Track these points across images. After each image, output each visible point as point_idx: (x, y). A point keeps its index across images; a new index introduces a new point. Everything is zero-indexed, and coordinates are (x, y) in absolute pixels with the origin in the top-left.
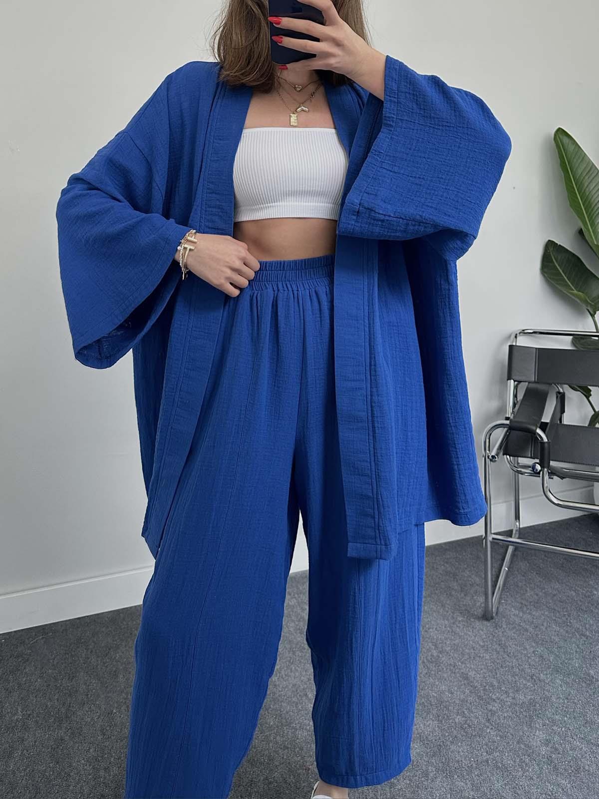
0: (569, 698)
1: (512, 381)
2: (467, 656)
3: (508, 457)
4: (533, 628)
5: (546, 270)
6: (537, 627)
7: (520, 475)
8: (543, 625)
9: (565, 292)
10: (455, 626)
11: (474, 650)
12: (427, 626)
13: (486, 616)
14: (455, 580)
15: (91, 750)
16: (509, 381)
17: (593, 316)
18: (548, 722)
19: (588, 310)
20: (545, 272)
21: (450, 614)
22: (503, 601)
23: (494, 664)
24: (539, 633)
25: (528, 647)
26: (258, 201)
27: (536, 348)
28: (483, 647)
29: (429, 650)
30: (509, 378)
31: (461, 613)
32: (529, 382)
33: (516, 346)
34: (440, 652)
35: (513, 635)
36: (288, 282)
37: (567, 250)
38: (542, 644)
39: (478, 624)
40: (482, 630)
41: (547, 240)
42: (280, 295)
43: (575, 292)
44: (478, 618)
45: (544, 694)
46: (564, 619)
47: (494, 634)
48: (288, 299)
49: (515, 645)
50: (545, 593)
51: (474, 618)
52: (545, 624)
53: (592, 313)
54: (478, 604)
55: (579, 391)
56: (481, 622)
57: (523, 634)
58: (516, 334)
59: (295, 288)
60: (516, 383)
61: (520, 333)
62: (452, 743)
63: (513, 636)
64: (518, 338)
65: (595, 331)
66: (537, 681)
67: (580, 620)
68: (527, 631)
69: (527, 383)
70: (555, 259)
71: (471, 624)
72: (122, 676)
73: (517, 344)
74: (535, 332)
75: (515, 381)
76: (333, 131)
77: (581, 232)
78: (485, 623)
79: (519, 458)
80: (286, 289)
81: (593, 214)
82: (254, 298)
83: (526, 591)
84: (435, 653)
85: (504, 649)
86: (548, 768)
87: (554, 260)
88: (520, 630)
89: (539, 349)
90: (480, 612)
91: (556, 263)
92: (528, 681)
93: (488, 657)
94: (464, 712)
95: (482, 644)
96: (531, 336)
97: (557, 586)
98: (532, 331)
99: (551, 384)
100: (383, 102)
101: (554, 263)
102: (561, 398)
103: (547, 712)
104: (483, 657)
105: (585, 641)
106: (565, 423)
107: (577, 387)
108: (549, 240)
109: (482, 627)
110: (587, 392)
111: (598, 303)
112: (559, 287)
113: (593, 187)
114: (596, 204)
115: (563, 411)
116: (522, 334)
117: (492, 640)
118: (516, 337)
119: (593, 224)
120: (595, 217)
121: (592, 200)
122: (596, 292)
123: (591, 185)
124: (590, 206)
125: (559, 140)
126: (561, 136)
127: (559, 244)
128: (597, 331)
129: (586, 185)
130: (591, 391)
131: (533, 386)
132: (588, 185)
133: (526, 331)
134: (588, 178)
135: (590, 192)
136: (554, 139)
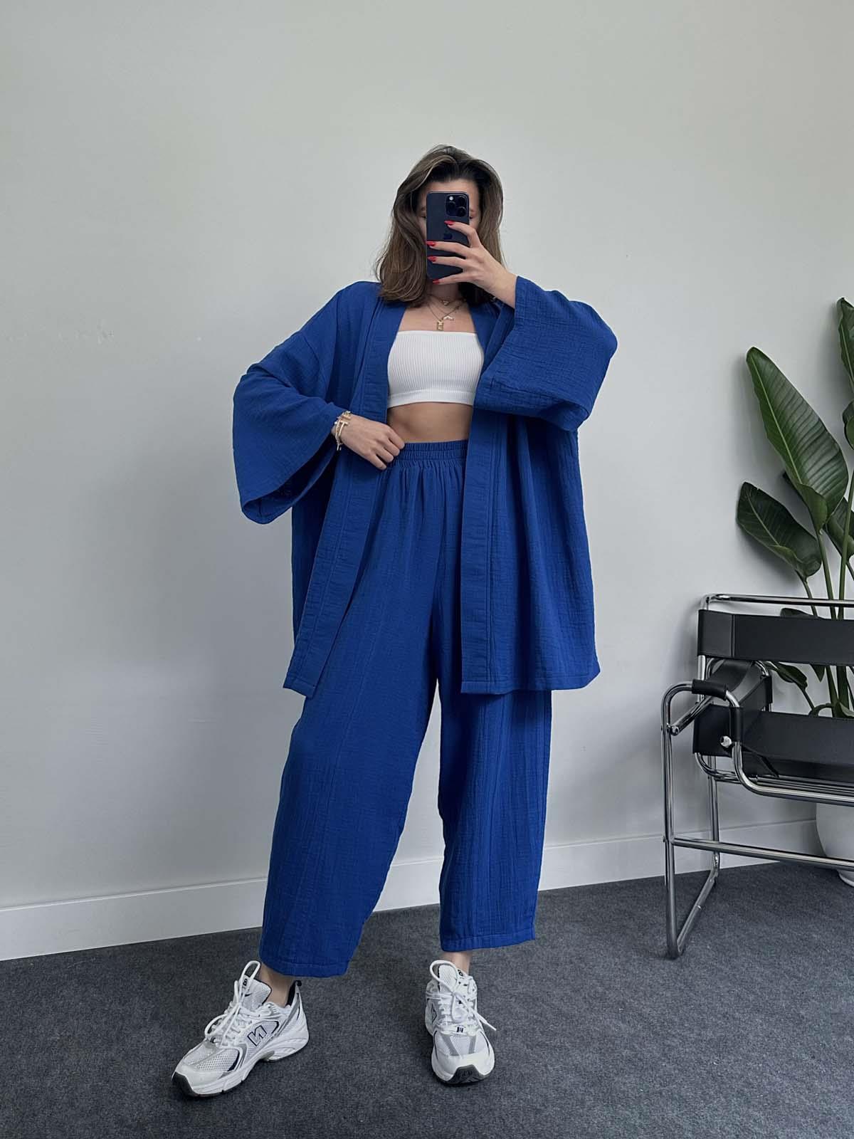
0: (771, 1036)
1: (704, 657)
2: (641, 994)
3: (700, 755)
4: (730, 969)
5: (743, 520)
6: (734, 968)
8: (743, 966)
9: (766, 546)
10: (628, 964)
11: (651, 988)
12: (591, 963)
13: (672, 954)
14: (632, 919)
15: (151, 1072)
16: (700, 656)
17: (804, 581)
18: (741, 1058)
19: (797, 572)
20: (741, 522)
21: (622, 952)
22: (693, 942)
23: (675, 1001)
24: (737, 973)
25: (721, 986)
26: (408, 388)
27: (733, 615)
28: (663, 985)
29: (593, 987)
30: (700, 653)
31: (637, 952)
32: (727, 659)
33: (707, 611)
34: (607, 989)
35: (703, 974)
36: (432, 461)
37: (771, 497)
38: (740, 985)
39: (658, 963)
40: (663, 969)
41: (743, 483)
42: (425, 470)
43: (778, 546)
44: (659, 957)
45: (738, 1031)
46: (771, 960)
47: (678, 973)
48: (431, 475)
49: (705, 984)
50: (748, 934)
51: (654, 957)
52: (746, 965)
53: (803, 577)
54: (659, 944)
55: (793, 681)
56: (662, 961)
57: (717, 974)
58: (708, 598)
59: (438, 466)
60: (710, 660)
61: (713, 598)
62: (617, 1075)
63: (704, 976)
64: (711, 603)
65: (807, 597)
66: (731, 1019)
67: (792, 962)
68: (722, 971)
69: (724, 660)
70: (755, 508)
71: (649, 963)
72: (190, 1002)
73: (709, 610)
74: (731, 599)
75: (707, 657)
76: (474, 335)
77: (785, 476)
78: (668, 962)
79: (716, 757)
80: (430, 466)
81: (798, 452)
82: (404, 473)
83: (724, 932)
84: (600, 989)
85: (690, 987)
86: (737, 1101)
87: (753, 509)
88: (713, 969)
89: (736, 615)
90: (662, 951)
91: (755, 512)
92: (720, 1019)
93: (669, 995)
94: (634, 1046)
95: (661, 982)
96: (730, 604)
97: (766, 928)
98: (727, 597)
99: (752, 662)
100: (514, 310)
101: (753, 512)
102: (768, 681)
103: (741, 1049)
104: (663, 995)
105: (795, 982)
106: (772, 711)
107: (788, 675)
108: (745, 483)
109: (663, 966)
110: (801, 681)
111: (811, 564)
112: (760, 541)
113: (796, 419)
114: (802, 439)
115: (769, 700)
116: (715, 600)
117: (676, 979)
118: (707, 601)
119: (798, 463)
120: (801, 455)
121: (797, 434)
122: (807, 551)
123: (795, 415)
124: (795, 442)
125: (753, 362)
126: (756, 357)
127: (758, 488)
128: (810, 597)
129: (788, 416)
130: (806, 678)
131: (729, 663)
132: (791, 417)
133: (721, 597)
134: (791, 408)
135: (794, 425)
136: (747, 360)
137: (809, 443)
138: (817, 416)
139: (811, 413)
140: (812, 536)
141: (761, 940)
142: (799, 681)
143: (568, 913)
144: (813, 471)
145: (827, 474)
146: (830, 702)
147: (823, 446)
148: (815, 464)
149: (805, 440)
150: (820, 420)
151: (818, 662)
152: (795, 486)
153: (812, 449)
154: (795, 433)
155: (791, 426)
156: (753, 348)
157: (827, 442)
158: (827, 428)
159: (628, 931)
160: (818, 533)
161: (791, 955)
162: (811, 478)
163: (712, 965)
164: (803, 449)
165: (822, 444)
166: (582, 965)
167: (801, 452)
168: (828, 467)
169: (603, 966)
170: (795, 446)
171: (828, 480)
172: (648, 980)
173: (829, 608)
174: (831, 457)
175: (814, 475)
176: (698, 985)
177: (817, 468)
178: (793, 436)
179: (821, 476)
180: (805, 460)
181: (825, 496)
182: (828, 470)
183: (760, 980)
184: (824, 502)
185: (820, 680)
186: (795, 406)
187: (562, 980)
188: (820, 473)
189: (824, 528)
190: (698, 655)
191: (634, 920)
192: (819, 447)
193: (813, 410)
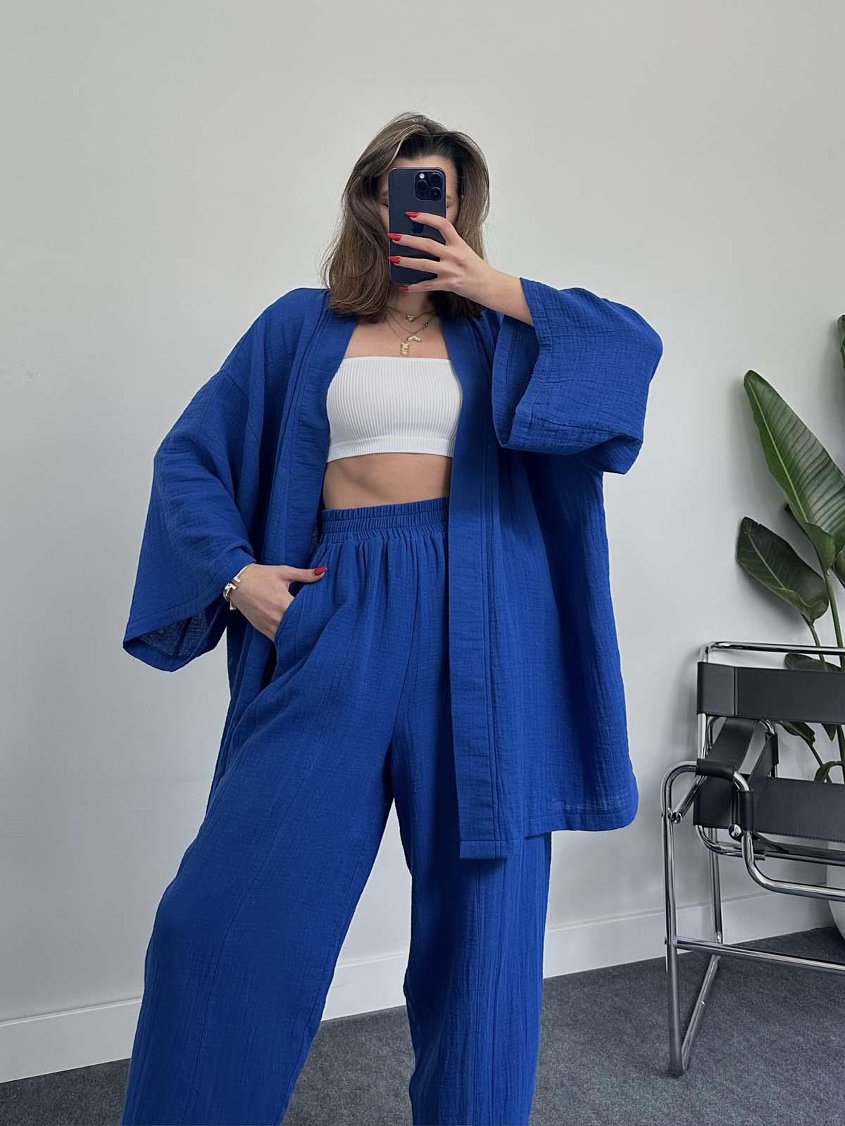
1: (704, 715)
3: (700, 827)
4: (742, 1089)
5: (743, 559)
6: (746, 1087)
7: (719, 855)
8: (756, 1084)
9: (770, 589)
10: (627, 1085)
11: (654, 1120)
12: (585, 1086)
13: (674, 1072)
14: (628, 1020)
16: (699, 715)
17: (810, 624)
19: (803, 616)
20: (741, 561)
21: (619, 1069)
24: (751, 1095)
25: (733, 1115)
27: (735, 668)
28: (668, 1115)
30: (700, 712)
31: (636, 1067)
32: (727, 717)
33: (707, 663)
35: (712, 1098)
36: (399, 529)
37: (772, 533)
39: (660, 1083)
40: (666, 1091)
41: (742, 518)
42: (391, 543)
43: (784, 589)
44: (661, 1074)
46: (787, 1075)
47: (684, 1096)
48: (400, 547)
49: (715, 1112)
50: (760, 1038)
51: (654, 1075)
52: (759, 1082)
53: (809, 620)
54: (661, 1054)
55: (799, 735)
56: (664, 1080)
57: (727, 1097)
58: (707, 648)
59: (407, 535)
60: (711, 718)
61: (712, 647)
63: (713, 1100)
64: (710, 655)
65: (815, 645)
67: (811, 1077)
68: (733, 1093)
69: (725, 718)
70: (755, 544)
71: (650, 1083)
73: (709, 662)
74: (733, 647)
75: (708, 715)
76: (448, 361)
77: (787, 508)
78: (672, 1081)
79: (718, 829)
80: (397, 535)
81: (802, 485)
82: (361, 549)
85: (698, 1118)
87: (755, 547)
88: (723, 1090)
89: (739, 668)
90: (663, 1065)
91: (757, 551)
95: (666, 1111)
96: (727, 651)
98: (728, 645)
99: (758, 720)
101: (754, 550)
102: (773, 741)
105: (818, 1107)
106: (779, 777)
107: (794, 728)
108: (745, 518)
109: (666, 1087)
110: (809, 737)
111: (818, 606)
112: (763, 583)
113: (799, 448)
114: (805, 471)
115: (775, 761)
116: (715, 649)
117: (682, 1105)
118: (707, 652)
119: (802, 496)
120: (805, 488)
121: (800, 465)
122: (814, 591)
123: (797, 445)
124: (798, 473)
125: (750, 385)
126: (753, 382)
127: (759, 523)
128: (818, 646)
129: (790, 446)
130: (813, 733)
131: (732, 722)
132: (792, 447)
133: (721, 645)
134: (794, 436)
135: (796, 455)
136: (745, 385)
137: (813, 475)
138: (821, 445)
139: (815, 442)
140: (817, 574)
141: (774, 1046)
142: (805, 734)
143: (557, 1014)
144: (819, 505)
145: (834, 509)
146: (840, 760)
147: (829, 478)
148: (820, 498)
149: (810, 470)
150: (824, 449)
151: (829, 720)
152: (800, 523)
153: (817, 481)
154: (797, 465)
155: (793, 457)
156: (750, 371)
157: (834, 473)
158: (832, 458)
159: (625, 1038)
160: (825, 573)
161: (809, 1067)
162: (817, 512)
163: (721, 1084)
164: (807, 482)
165: (827, 475)
166: (575, 1088)
167: (805, 485)
168: (834, 501)
169: (599, 1089)
170: (798, 478)
171: (836, 515)
172: (650, 1108)
173: (838, 657)
174: (837, 490)
175: (820, 510)
176: (708, 1114)
177: (822, 502)
178: (796, 468)
179: (828, 510)
180: (809, 493)
181: (832, 534)
182: (834, 505)
183: (776, 1103)
184: (832, 541)
185: (832, 739)
186: (797, 436)
187: (553, 1111)
188: (826, 508)
189: (832, 568)
190: (698, 714)
191: (631, 1021)
192: (824, 479)
193: (816, 439)
